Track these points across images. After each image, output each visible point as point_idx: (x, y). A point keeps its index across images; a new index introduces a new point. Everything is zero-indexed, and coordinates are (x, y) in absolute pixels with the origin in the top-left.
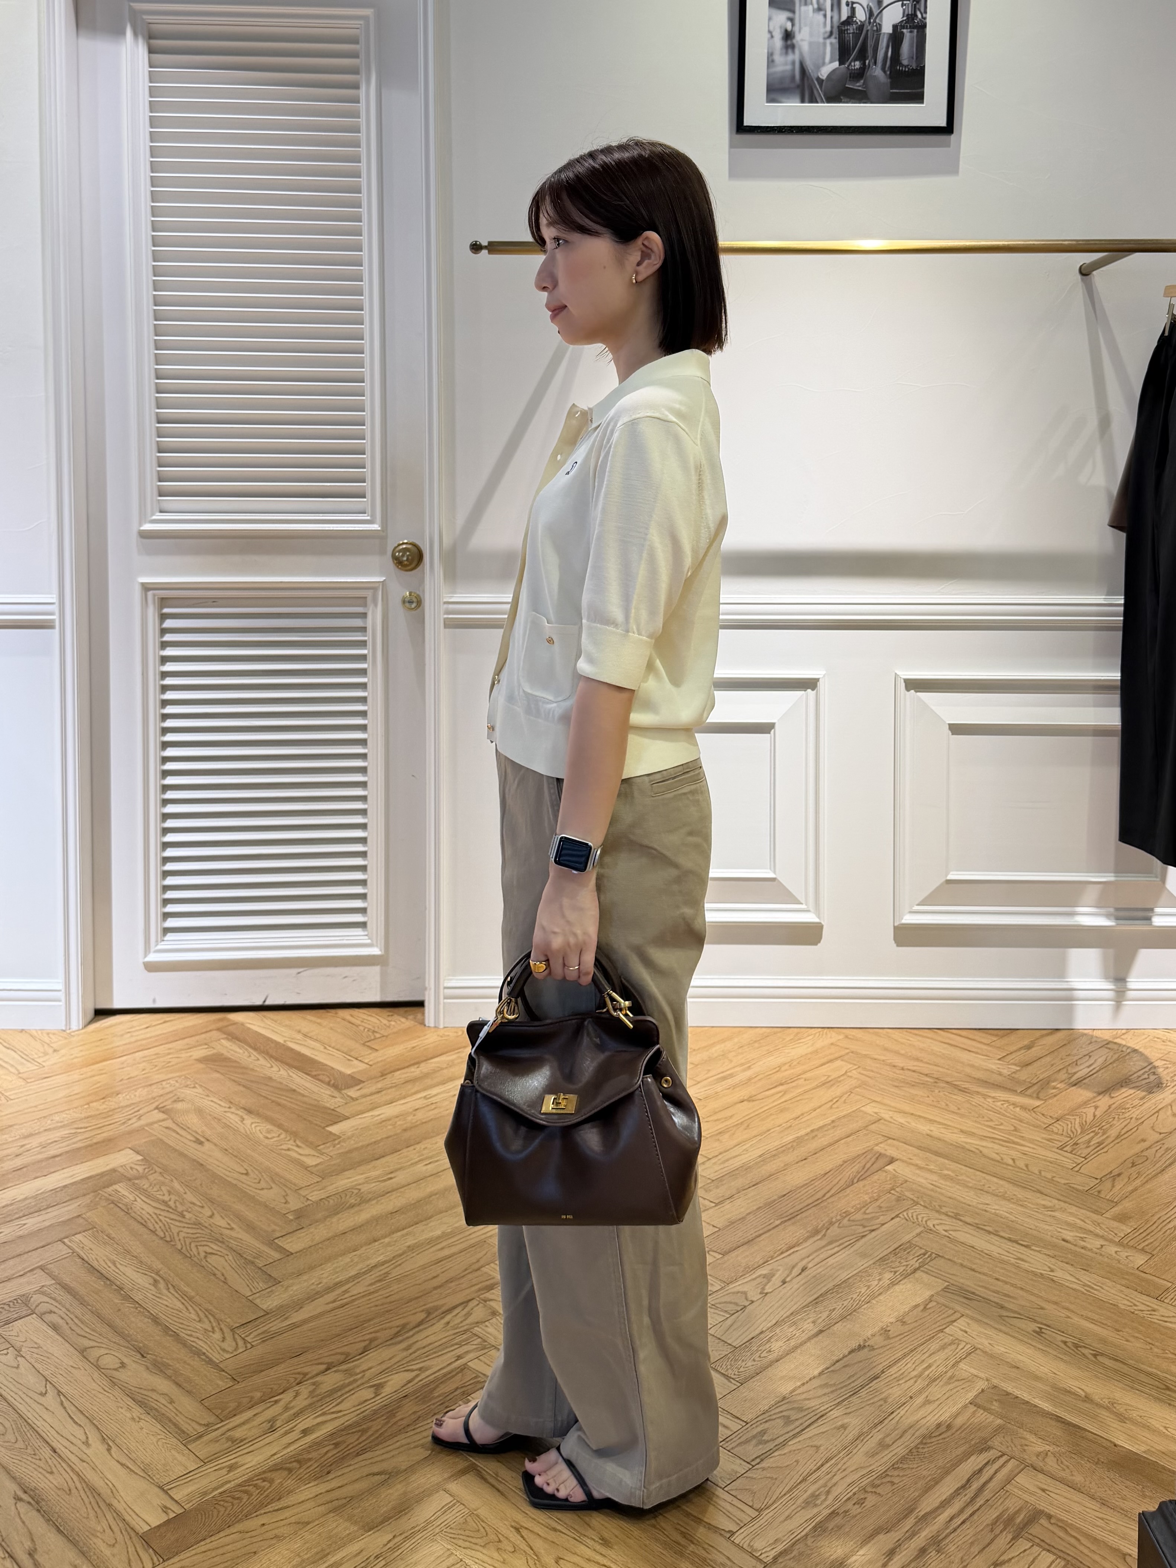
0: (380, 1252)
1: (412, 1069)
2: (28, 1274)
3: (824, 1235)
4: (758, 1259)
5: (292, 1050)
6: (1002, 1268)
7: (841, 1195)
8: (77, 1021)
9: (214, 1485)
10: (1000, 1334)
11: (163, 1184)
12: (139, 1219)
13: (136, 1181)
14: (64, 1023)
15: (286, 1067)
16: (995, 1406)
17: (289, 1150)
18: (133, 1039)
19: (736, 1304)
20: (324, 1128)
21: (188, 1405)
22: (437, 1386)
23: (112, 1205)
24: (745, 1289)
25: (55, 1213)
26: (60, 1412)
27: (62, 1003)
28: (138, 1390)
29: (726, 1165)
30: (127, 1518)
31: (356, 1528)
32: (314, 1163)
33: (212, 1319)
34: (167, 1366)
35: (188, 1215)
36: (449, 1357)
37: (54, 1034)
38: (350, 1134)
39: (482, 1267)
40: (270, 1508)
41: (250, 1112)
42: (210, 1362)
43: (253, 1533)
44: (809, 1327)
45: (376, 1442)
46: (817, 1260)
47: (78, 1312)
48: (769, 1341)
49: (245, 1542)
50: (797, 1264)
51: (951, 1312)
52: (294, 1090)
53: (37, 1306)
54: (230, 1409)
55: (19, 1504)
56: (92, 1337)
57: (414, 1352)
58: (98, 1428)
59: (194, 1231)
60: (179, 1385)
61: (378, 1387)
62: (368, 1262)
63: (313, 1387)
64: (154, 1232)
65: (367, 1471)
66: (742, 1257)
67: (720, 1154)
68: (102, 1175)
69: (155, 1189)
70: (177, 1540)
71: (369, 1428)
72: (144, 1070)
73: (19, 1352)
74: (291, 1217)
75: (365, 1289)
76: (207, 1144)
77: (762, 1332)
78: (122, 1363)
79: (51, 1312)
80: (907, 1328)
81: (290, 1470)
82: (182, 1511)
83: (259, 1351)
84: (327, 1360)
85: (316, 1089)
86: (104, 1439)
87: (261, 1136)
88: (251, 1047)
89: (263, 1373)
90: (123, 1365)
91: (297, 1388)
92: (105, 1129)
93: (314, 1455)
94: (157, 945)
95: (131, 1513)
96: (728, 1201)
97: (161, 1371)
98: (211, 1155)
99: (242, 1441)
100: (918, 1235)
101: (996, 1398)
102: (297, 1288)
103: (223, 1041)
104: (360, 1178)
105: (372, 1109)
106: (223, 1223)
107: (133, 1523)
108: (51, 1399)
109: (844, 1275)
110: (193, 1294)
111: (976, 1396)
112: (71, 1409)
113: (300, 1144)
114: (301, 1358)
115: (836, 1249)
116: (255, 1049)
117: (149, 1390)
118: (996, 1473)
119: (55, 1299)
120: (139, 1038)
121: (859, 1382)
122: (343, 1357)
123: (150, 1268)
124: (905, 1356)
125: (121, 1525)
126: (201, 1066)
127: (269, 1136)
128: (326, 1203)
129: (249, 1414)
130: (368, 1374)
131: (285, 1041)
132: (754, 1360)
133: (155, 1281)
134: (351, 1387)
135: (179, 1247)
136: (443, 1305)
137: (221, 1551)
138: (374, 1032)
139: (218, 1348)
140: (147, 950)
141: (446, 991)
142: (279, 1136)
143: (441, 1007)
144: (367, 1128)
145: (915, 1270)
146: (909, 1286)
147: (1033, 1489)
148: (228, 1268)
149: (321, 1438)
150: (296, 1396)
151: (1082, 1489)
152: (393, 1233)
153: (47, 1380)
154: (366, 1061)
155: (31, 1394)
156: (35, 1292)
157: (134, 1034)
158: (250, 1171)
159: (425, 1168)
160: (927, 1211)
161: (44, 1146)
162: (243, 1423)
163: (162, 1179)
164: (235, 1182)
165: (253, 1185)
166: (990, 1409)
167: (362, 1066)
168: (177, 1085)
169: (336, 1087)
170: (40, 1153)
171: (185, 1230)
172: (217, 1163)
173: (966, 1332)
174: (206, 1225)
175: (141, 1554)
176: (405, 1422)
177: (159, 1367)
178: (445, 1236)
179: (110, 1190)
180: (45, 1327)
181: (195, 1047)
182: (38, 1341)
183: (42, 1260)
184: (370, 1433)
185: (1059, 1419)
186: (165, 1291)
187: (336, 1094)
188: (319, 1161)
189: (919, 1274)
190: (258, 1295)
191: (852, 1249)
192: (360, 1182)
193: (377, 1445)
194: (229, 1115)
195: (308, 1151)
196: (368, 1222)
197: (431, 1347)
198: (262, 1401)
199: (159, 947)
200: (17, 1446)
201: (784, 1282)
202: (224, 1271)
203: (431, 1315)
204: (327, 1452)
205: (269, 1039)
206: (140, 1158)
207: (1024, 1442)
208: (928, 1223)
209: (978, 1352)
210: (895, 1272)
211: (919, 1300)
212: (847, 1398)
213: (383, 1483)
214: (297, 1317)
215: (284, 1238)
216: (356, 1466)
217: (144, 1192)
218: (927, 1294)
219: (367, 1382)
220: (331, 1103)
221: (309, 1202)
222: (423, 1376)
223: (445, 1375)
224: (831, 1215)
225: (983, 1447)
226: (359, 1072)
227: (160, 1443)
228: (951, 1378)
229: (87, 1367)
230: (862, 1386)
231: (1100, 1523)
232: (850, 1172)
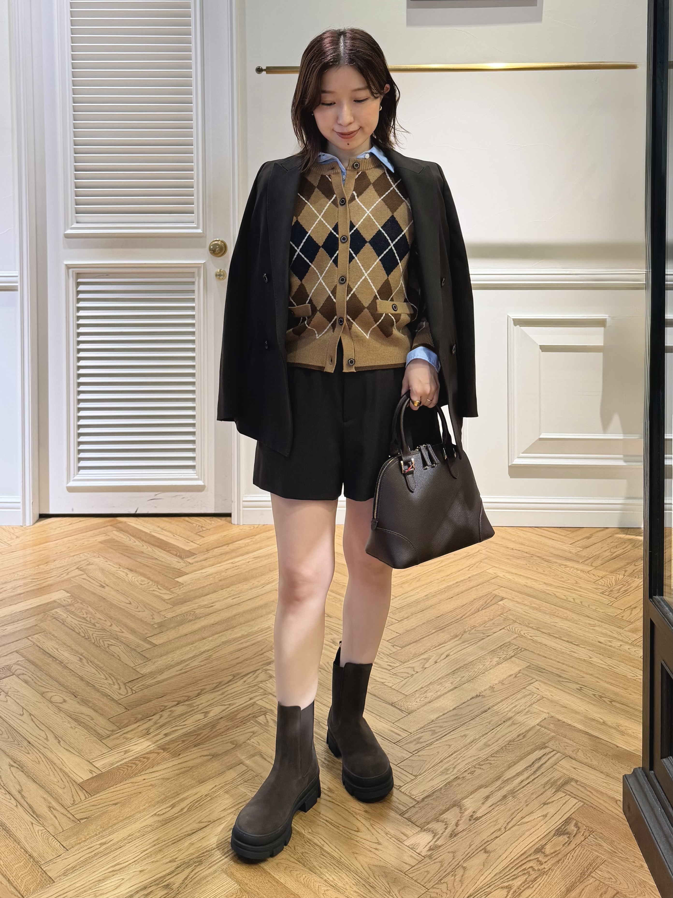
0: (207, 645)
1: (224, 547)
2: (10, 655)
3: (461, 638)
4: (422, 650)
5: (154, 536)
6: (562, 656)
7: (471, 617)
8: (29, 520)
9: (117, 760)
10: (558, 690)
11: (83, 608)
12: (70, 627)
13: (67, 607)
14: (22, 521)
15: (151, 546)
16: (552, 726)
17: (154, 590)
18: (62, 531)
19: (408, 673)
20: (173, 579)
21: (101, 721)
22: (239, 713)
23: (54, 620)
24: (413, 666)
25: (23, 623)
26: (31, 724)
27: (21, 510)
28: (73, 713)
29: (405, 600)
30: (71, 775)
31: (194, 782)
32: (168, 598)
33: (113, 678)
34: (89, 702)
35: (97, 625)
36: (246, 698)
37: (16, 528)
38: (189, 582)
39: (265, 652)
40: (147, 771)
41: (131, 570)
42: (113, 700)
43: (139, 784)
44: (449, 686)
45: (205, 740)
46: (454, 652)
47: (39, 674)
48: (426, 692)
49: (135, 788)
50: (444, 653)
51: (531, 678)
52: (156, 559)
53: (16, 671)
54: (125, 723)
55: (12, 768)
56: (46, 687)
57: (226, 696)
58: (53, 732)
59: (102, 633)
60: (96, 711)
61: (206, 713)
62: (200, 650)
63: (169, 713)
64: (79, 634)
65: (199, 754)
66: (412, 649)
67: (403, 594)
68: (48, 603)
69: (79, 611)
70: (98, 786)
71: (201, 733)
72: (69, 548)
73: (7, 694)
74: (156, 626)
75: (198, 664)
76: (106, 587)
77: (422, 688)
78: (64, 700)
79: (23, 674)
80: (504, 686)
81: (158, 753)
82: (100, 772)
83: (139, 695)
84: (177, 699)
85: (169, 558)
86: (56, 737)
87: (138, 584)
88: (131, 535)
89: (142, 706)
90: (65, 701)
91: (161, 713)
92: (48, 579)
93: (171, 746)
94: (74, 477)
95: (72, 773)
96: (406, 620)
97: (86, 704)
98: (109, 593)
99: (131, 739)
100: (514, 638)
101: (552, 722)
102: (161, 663)
103: (115, 532)
104: (195, 606)
105: (202, 569)
106: (117, 629)
107: (74, 778)
108: (26, 717)
109: (470, 659)
110: (102, 665)
111: (541, 722)
112: (37, 722)
113: (159, 587)
114: (164, 698)
115: (467, 645)
116: (133, 536)
117: (80, 713)
118: (549, 759)
119: (25, 668)
120: (65, 530)
121: (476, 713)
122: (187, 698)
123: (77, 652)
124: (502, 701)
125: (67, 778)
126: (103, 545)
127: (143, 583)
128: (176, 619)
129: (135, 726)
130: (200, 706)
131: (150, 532)
132: (417, 702)
133: (81, 659)
134: (191, 713)
135: (93, 642)
136: (243, 672)
137: (121, 792)
138: (202, 527)
139: (117, 693)
140: (68, 480)
141: (244, 503)
142: (148, 583)
143: (241, 512)
144: (199, 579)
145: (512, 657)
146: (507, 665)
147: (568, 767)
148: (121, 652)
149: (175, 738)
150: (160, 718)
151: (597, 769)
152: (214, 635)
153: (23, 708)
154: (198, 543)
155: (15, 715)
156: (14, 664)
157: (62, 528)
158: (132, 602)
159: (232, 601)
160: (521, 626)
161: (14, 588)
162: (132, 730)
163: (82, 606)
164: (123, 608)
165: (135, 609)
166: (548, 728)
167: (195, 546)
168: (89, 556)
169: (180, 557)
170: (13, 592)
171: (97, 633)
172: (114, 598)
173: (538, 689)
174: (108, 630)
175: (79, 793)
176: (221, 731)
177: (85, 702)
178: (243, 636)
179: (53, 611)
180: (20, 682)
181: (98, 535)
182: (17, 689)
183: (17, 647)
184: (202, 736)
185: (587, 733)
186: (87, 664)
187: (180, 560)
188: (171, 597)
189: (513, 659)
190: (138, 666)
191: (476, 646)
192: (195, 608)
193: (205, 742)
194: (118, 572)
195: (165, 591)
196: (200, 629)
197: (236, 693)
198: (142, 719)
199: (76, 478)
200: (9, 740)
201: (436, 662)
202: (119, 654)
203: (235, 677)
204: (178, 745)
205: (141, 531)
206: (69, 595)
207: (566, 744)
208: (521, 632)
209: (544, 699)
210: (500, 658)
211: (512, 672)
212: (468, 722)
213: (209, 760)
214: (160, 678)
215: (152, 638)
216: (195, 752)
217: (72, 613)
218: (517, 669)
219: (200, 710)
220: (177, 566)
221: (166, 619)
222: (231, 708)
223: (243, 708)
224: (465, 627)
225: (543, 746)
226: (193, 549)
227: (87, 739)
228: (528, 712)
229: (45, 702)
230: (477, 716)
231: (605, 785)
232: (476, 605)
